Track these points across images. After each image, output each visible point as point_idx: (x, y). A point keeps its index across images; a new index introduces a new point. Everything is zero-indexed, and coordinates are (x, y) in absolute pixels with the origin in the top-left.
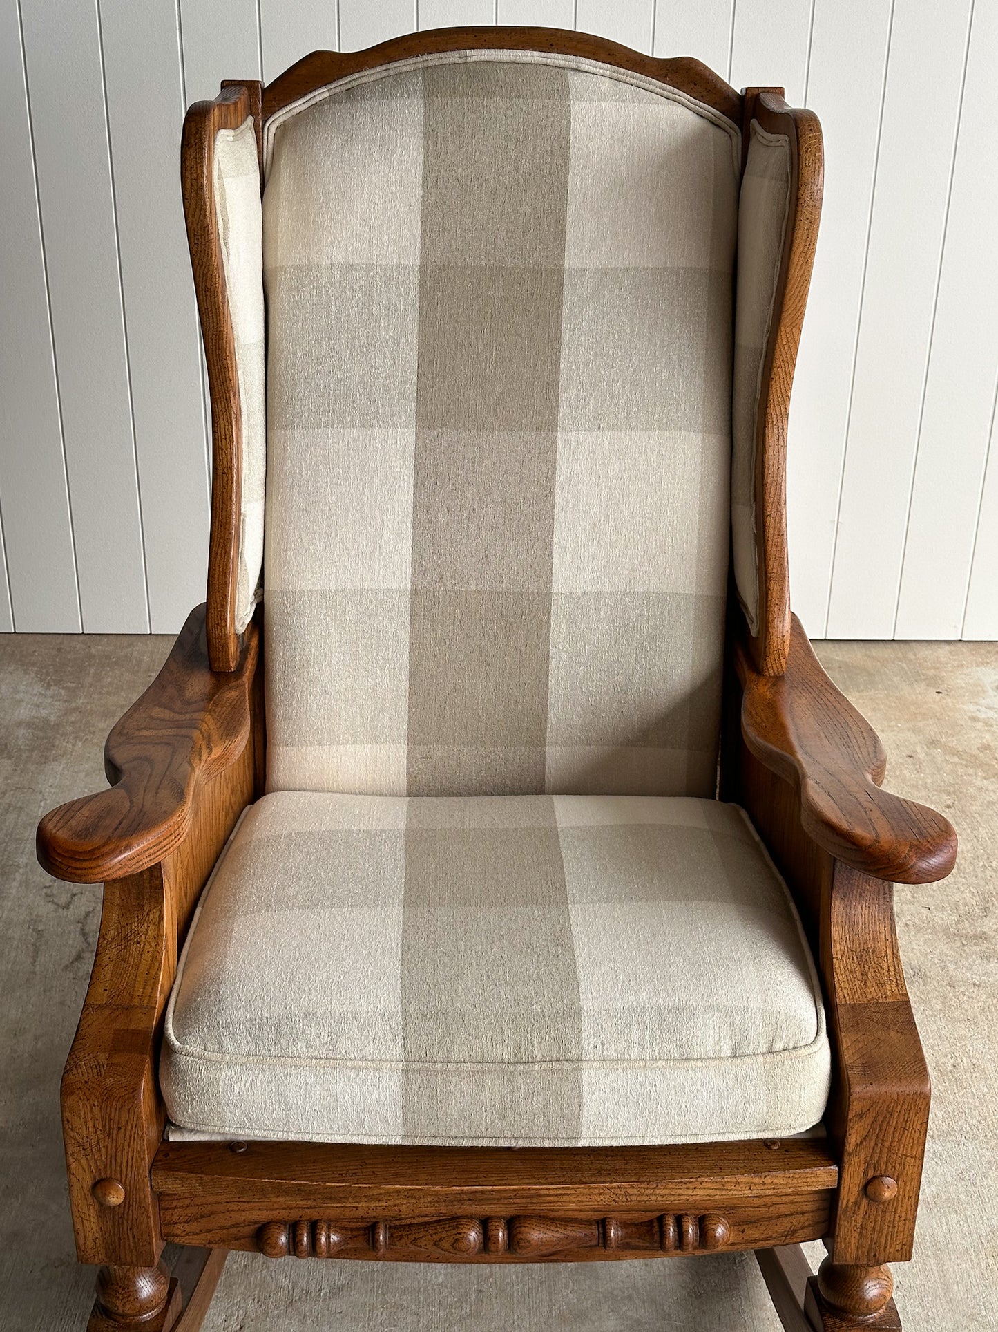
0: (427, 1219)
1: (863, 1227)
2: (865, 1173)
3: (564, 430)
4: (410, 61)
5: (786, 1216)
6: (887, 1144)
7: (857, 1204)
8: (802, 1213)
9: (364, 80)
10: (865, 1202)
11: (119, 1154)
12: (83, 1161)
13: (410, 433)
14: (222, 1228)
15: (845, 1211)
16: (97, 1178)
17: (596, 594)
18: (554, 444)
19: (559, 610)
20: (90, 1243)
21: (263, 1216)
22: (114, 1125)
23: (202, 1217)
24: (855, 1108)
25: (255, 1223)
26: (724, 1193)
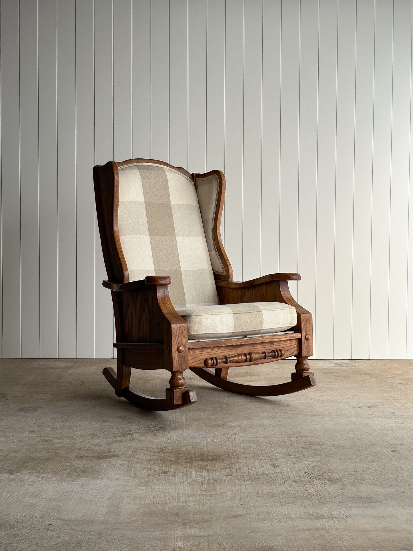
0: (234, 355)
1: (306, 347)
2: (305, 334)
3: (177, 236)
4: (132, 164)
5: (292, 348)
6: (307, 327)
7: (305, 341)
8: (295, 347)
9: (124, 167)
10: (306, 340)
11: (182, 339)
12: (175, 342)
13: (148, 236)
14: (198, 361)
15: (303, 343)
16: (178, 346)
17: (190, 271)
18: (176, 239)
19: (183, 273)
20: (176, 365)
21: (205, 357)
22: (182, 331)
23: (194, 358)
24: (302, 318)
25: (204, 359)
26: (286, 338)
